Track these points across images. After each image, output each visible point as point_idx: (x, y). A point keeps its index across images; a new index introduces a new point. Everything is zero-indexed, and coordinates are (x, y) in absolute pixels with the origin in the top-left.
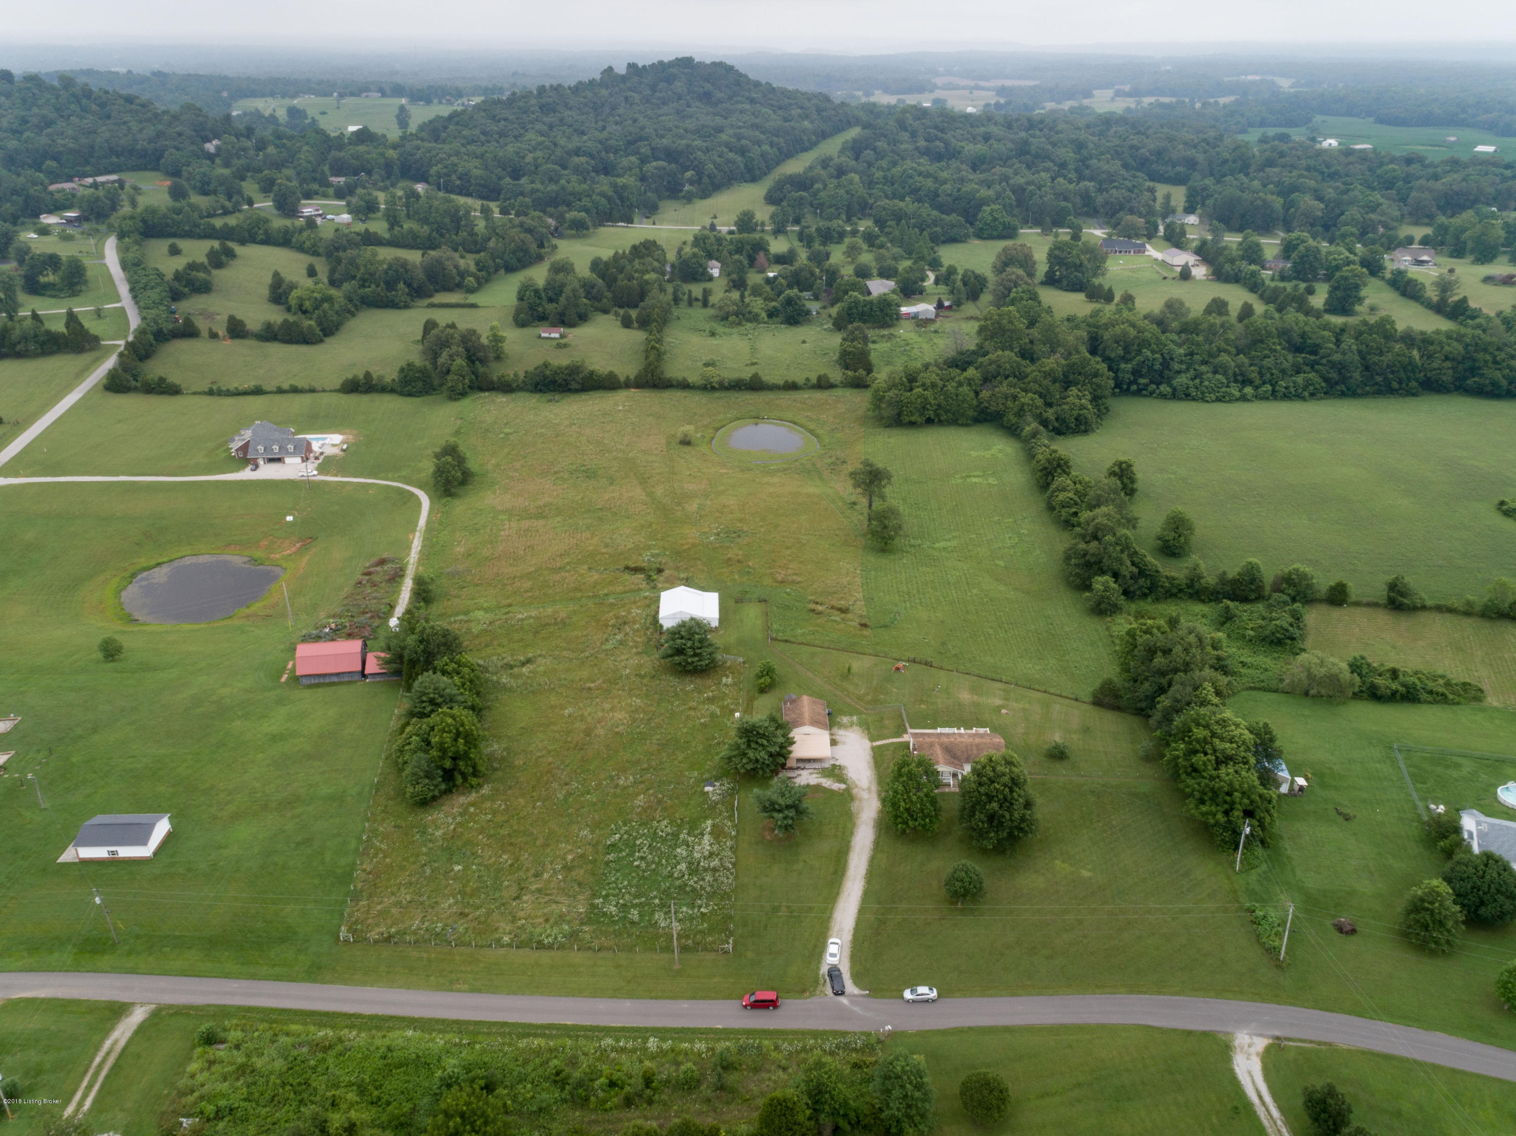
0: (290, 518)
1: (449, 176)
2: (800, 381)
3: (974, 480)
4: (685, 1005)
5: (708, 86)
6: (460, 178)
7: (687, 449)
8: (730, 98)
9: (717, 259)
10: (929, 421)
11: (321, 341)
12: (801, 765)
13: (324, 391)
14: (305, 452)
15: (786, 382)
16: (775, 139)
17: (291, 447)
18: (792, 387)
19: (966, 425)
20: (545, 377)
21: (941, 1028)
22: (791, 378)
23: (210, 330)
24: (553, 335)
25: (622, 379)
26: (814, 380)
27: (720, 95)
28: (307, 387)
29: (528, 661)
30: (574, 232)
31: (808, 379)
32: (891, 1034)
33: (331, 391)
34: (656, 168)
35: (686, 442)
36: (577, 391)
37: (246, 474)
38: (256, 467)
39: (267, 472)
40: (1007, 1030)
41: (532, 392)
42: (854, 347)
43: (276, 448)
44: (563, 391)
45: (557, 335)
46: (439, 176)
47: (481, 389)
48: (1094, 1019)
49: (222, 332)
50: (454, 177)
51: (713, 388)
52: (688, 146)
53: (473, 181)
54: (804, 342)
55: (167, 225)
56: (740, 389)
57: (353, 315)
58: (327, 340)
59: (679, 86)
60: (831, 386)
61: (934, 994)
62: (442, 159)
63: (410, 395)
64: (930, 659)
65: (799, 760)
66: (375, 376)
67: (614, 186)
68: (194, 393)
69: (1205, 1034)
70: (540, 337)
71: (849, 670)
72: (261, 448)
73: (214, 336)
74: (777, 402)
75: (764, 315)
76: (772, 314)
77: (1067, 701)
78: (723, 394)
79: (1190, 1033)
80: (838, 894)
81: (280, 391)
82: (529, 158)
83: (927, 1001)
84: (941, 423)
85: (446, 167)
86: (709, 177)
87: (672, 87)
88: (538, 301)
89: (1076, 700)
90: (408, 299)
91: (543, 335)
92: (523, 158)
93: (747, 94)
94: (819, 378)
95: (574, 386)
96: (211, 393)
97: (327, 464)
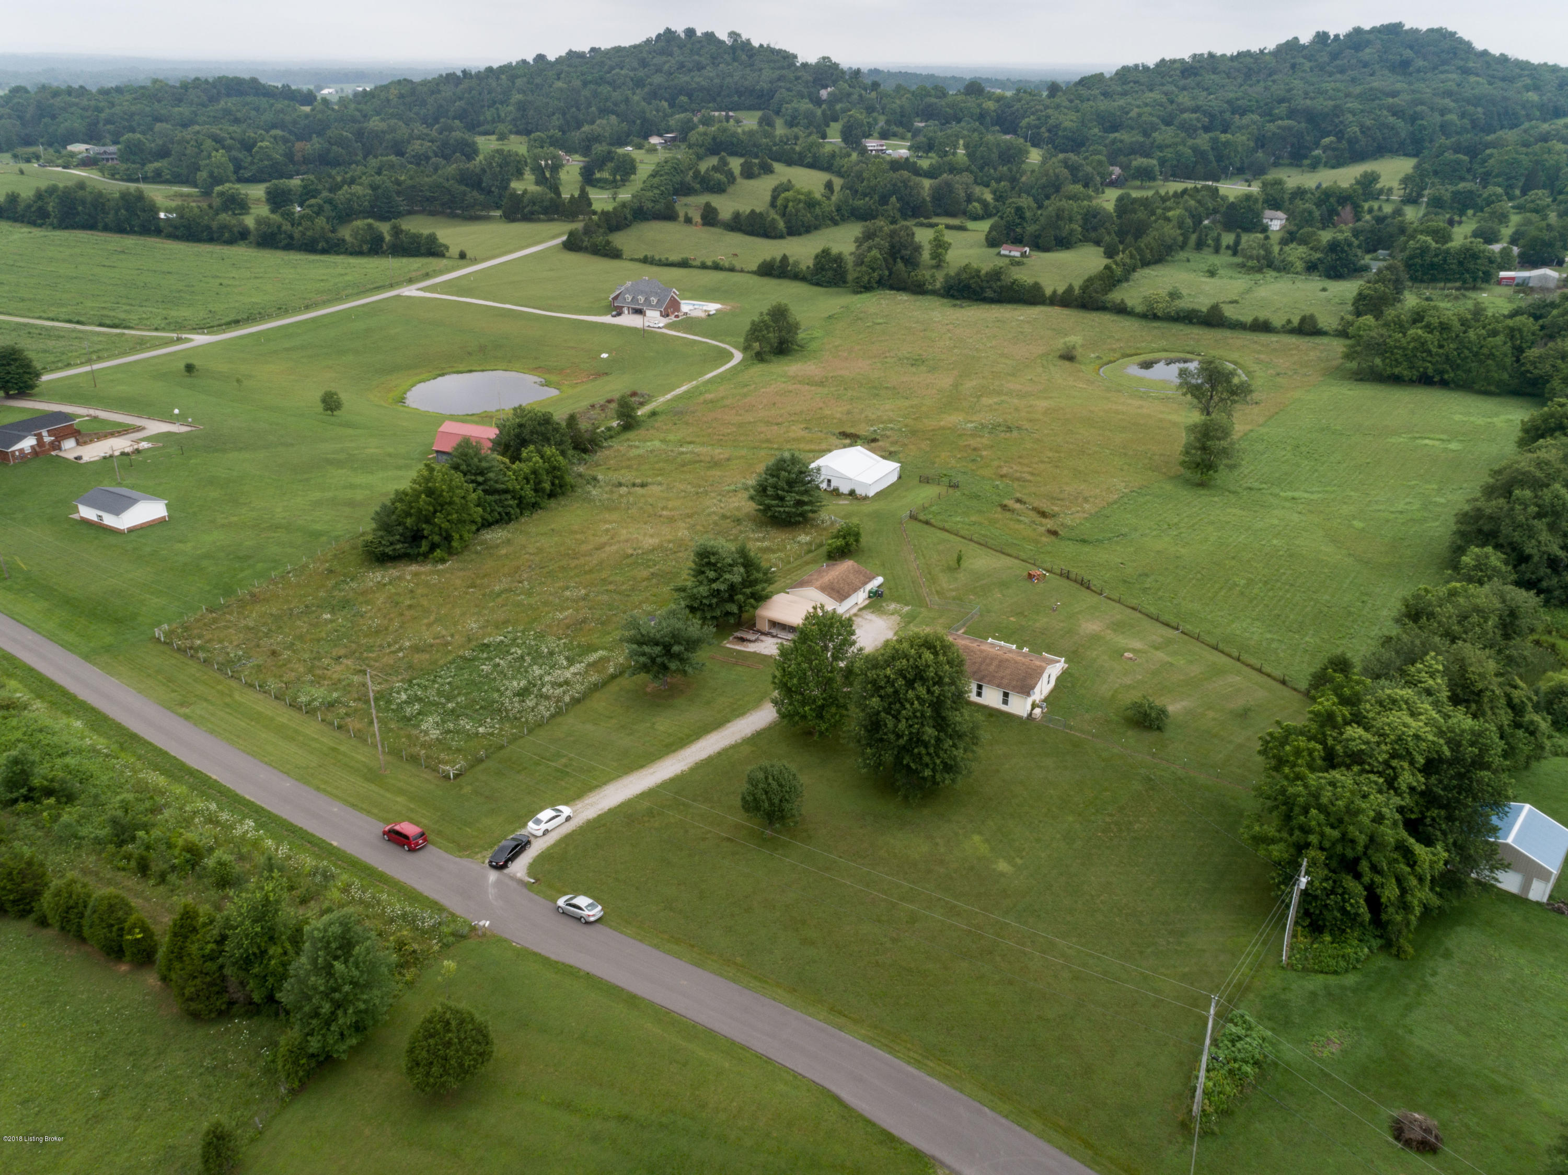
0: (604, 356)
1: (1039, 127)
2: (1278, 321)
4: (336, 808)
5: (1408, 53)
6: (1049, 131)
7: (1067, 363)
8: (1435, 68)
9: (1286, 211)
10: (1425, 380)
11: (781, 237)
12: (774, 631)
13: (742, 271)
14: (670, 308)
15: (1256, 320)
16: (1470, 109)
17: (654, 300)
18: (1262, 327)
19: (1486, 393)
20: (960, 281)
21: (553, 957)
22: (1263, 315)
23: (686, 214)
24: (1013, 253)
25: (1048, 292)
26: (1296, 321)
27: (1420, 63)
28: (727, 265)
29: (643, 485)
30: (1138, 183)
31: (1289, 321)
32: (484, 935)
33: (748, 272)
34: (1279, 127)
35: (1068, 357)
36: (992, 301)
37: (608, 319)
38: (619, 314)
39: (628, 320)
40: (632, 1000)
41: (943, 296)
42: (1375, 290)
43: (641, 299)
44: (977, 300)
45: (1017, 254)
46: (1029, 127)
47: (892, 288)
49: (697, 218)
50: (1043, 129)
51: (1155, 317)
52: (1336, 107)
53: (1060, 133)
54: (1324, 290)
55: (732, 144)
56: (1191, 322)
57: (836, 223)
58: (790, 238)
59: (1367, 53)
60: (1317, 332)
62: (1037, 111)
63: (818, 284)
64: (1086, 578)
65: (774, 624)
66: (791, 261)
67: (1215, 141)
68: (632, 260)
70: (999, 254)
71: (959, 560)
72: (629, 298)
73: (688, 221)
74: (1231, 341)
75: (1299, 265)
76: (1311, 268)
77: (1265, 679)
78: (1165, 325)
80: (642, 767)
81: (704, 266)
82: (1133, 114)
83: (579, 919)
84: (1444, 384)
85: (1039, 119)
86: (1350, 142)
87: (1360, 54)
88: (1018, 221)
89: (1284, 682)
90: (898, 215)
91: (1003, 252)
92: (1127, 113)
93: (1461, 63)
94: (1303, 320)
95: (989, 294)
96: (645, 260)
97: (690, 324)
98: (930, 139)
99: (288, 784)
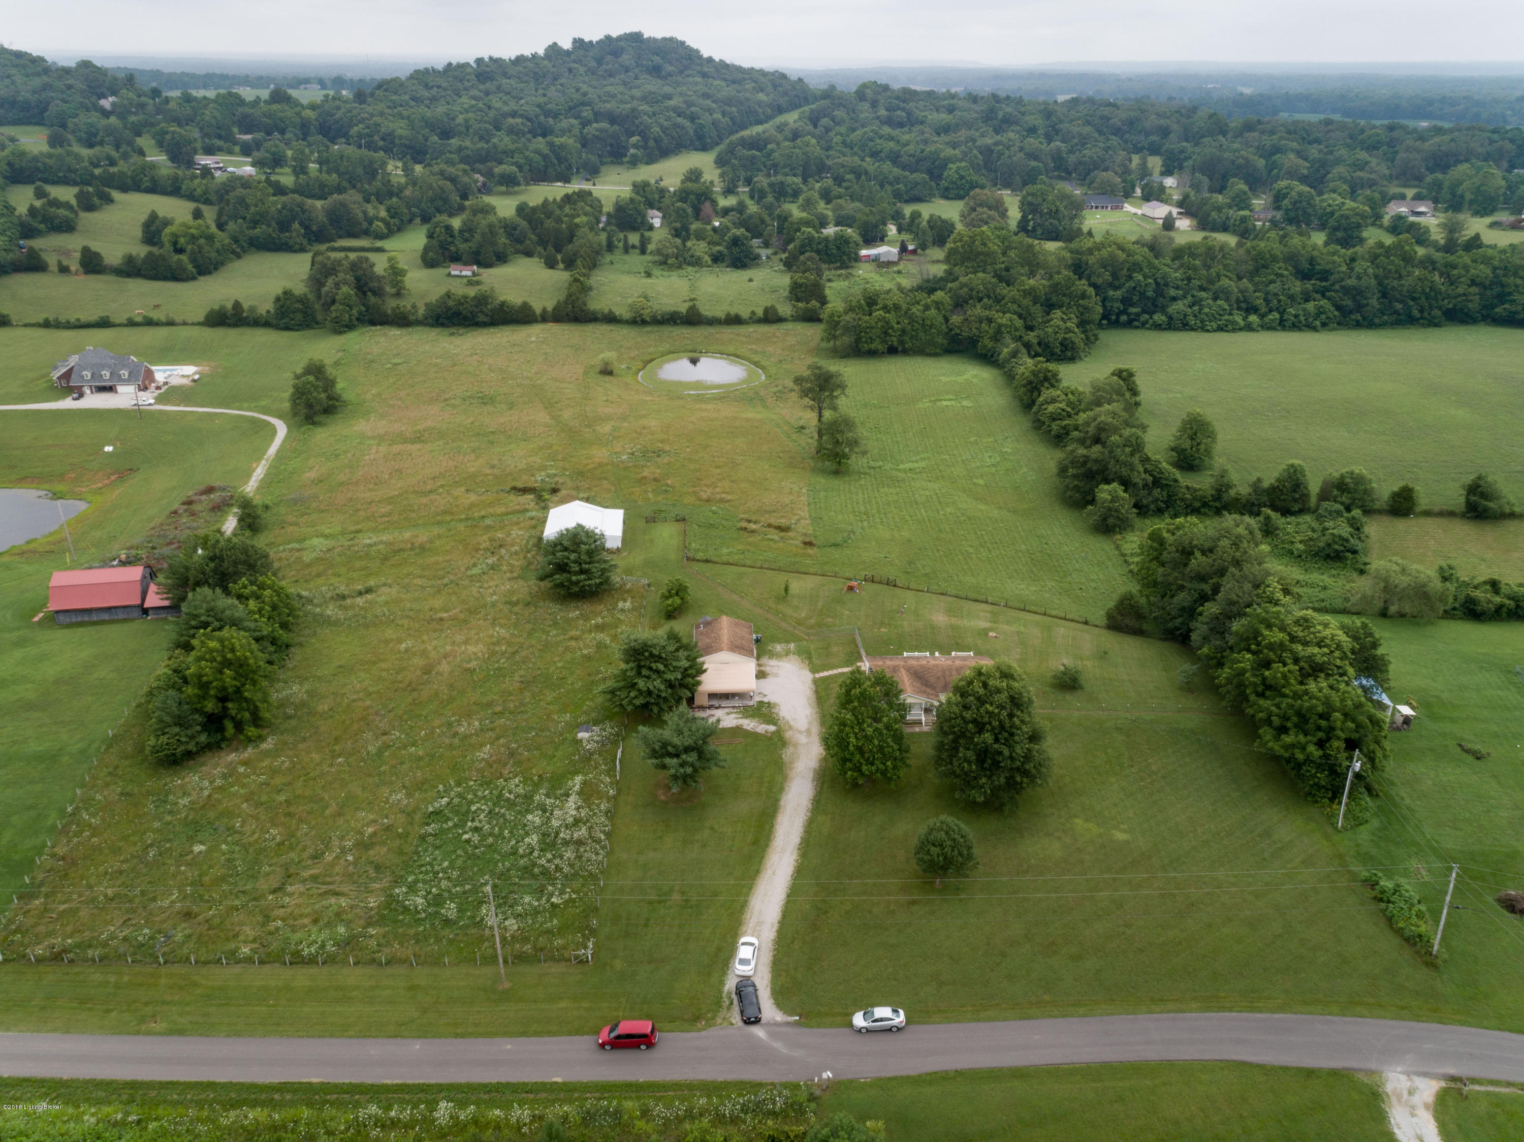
0: (109, 449)
1: (371, 136)
2: (745, 313)
3: (945, 403)
4: (508, 1045)
5: (657, 59)
6: (383, 139)
7: (608, 378)
8: (681, 72)
9: (659, 209)
10: (892, 351)
11: (194, 278)
12: (715, 703)
13: (185, 324)
14: (145, 381)
15: (728, 315)
16: (727, 108)
17: (125, 373)
18: (734, 320)
19: (935, 355)
20: (448, 309)
21: (912, 1073)
22: (733, 311)
23: (60, 262)
24: (464, 273)
25: (538, 309)
26: (760, 313)
27: (670, 68)
28: (164, 319)
29: (369, 591)
30: (503, 188)
31: (753, 313)
32: (831, 1087)
33: (193, 324)
34: (597, 130)
35: (607, 371)
36: (485, 325)
37: (68, 403)
38: (81, 395)
39: (93, 401)
40: (1017, 1073)
41: (432, 326)
42: (806, 278)
43: (106, 374)
44: (468, 326)
45: (469, 273)
46: (360, 136)
47: (373, 323)
48: (1153, 1053)
49: (74, 266)
50: (376, 138)
51: (644, 322)
52: (633, 110)
53: (397, 141)
54: (751, 280)
55: (38, 169)
56: (675, 323)
57: (239, 256)
58: (202, 278)
59: (626, 59)
60: (780, 320)
61: (900, 1018)
62: (363, 119)
63: (287, 328)
64: (892, 578)
65: (712, 696)
66: (245, 306)
67: (551, 145)
68: (26, 325)
69: (1334, 1073)
70: (449, 275)
71: (786, 589)
72: (87, 374)
73: (64, 270)
74: (718, 336)
75: (707, 258)
76: (717, 259)
77: (1073, 624)
78: (655, 328)
79: (1310, 1073)
80: (758, 872)
81: (131, 323)
82: (460, 119)
83: (890, 1030)
84: (905, 352)
85: (368, 127)
86: (656, 140)
87: (620, 60)
88: (450, 239)
89: (1086, 623)
90: (305, 242)
91: (453, 273)
92: (453, 119)
93: (699, 68)
94: (766, 310)
95: (481, 318)
96: (46, 324)
97: (171, 394)
98: (273, 154)
99: (417, 1046)
